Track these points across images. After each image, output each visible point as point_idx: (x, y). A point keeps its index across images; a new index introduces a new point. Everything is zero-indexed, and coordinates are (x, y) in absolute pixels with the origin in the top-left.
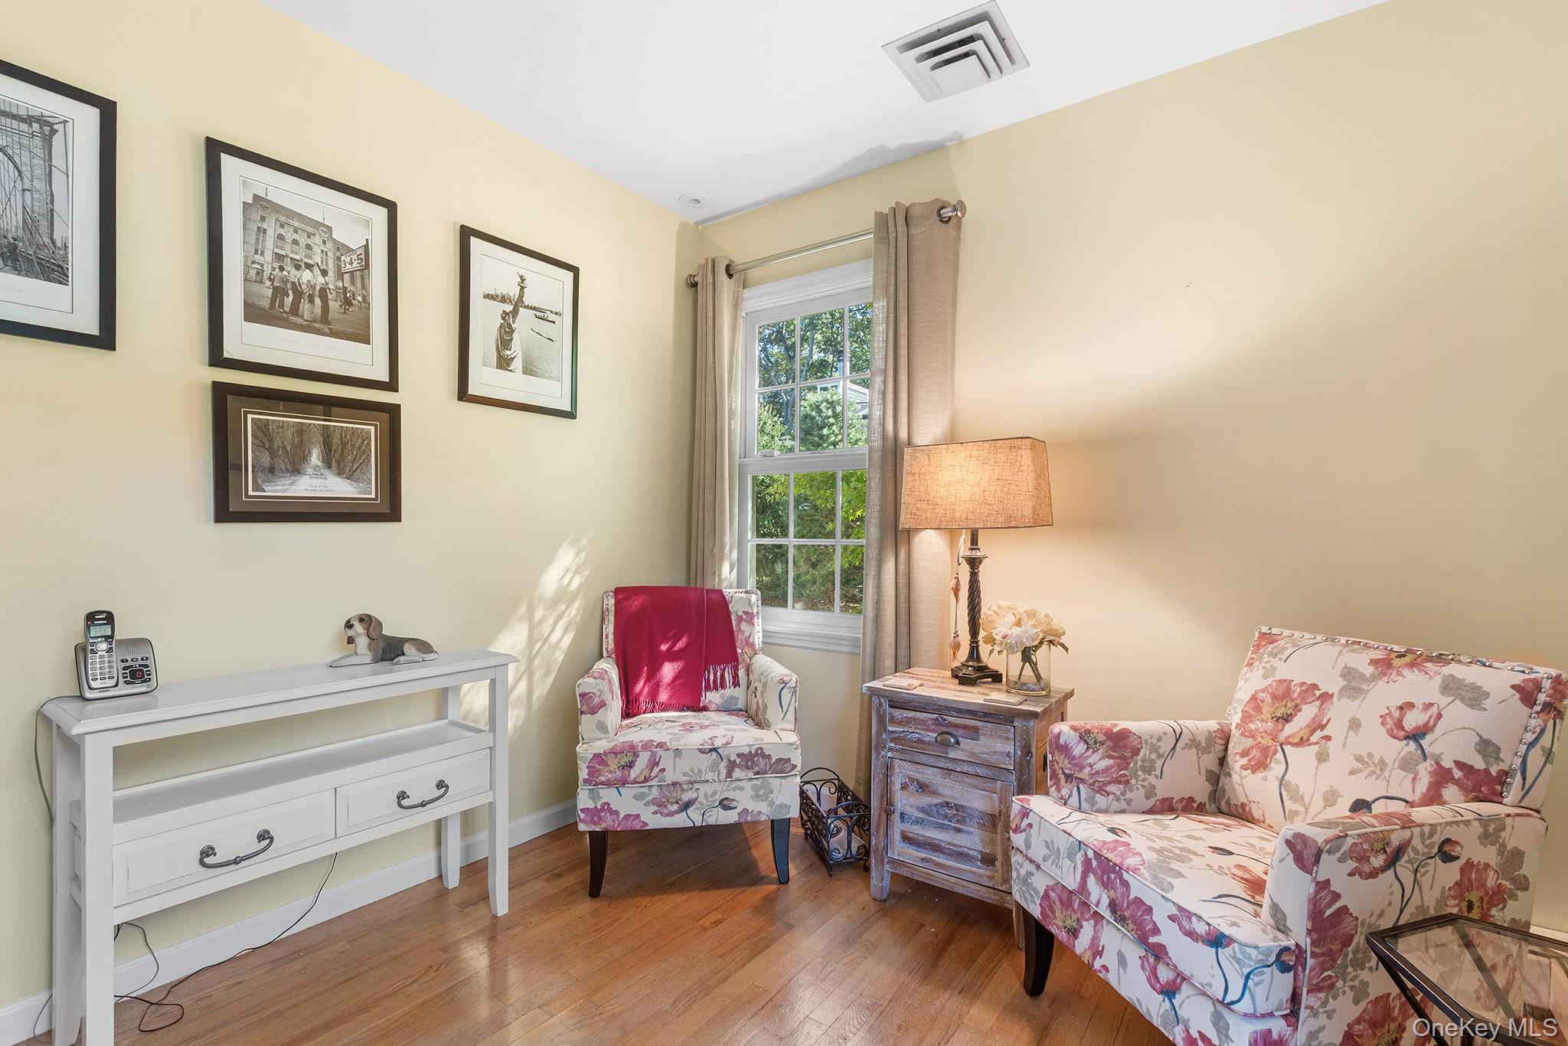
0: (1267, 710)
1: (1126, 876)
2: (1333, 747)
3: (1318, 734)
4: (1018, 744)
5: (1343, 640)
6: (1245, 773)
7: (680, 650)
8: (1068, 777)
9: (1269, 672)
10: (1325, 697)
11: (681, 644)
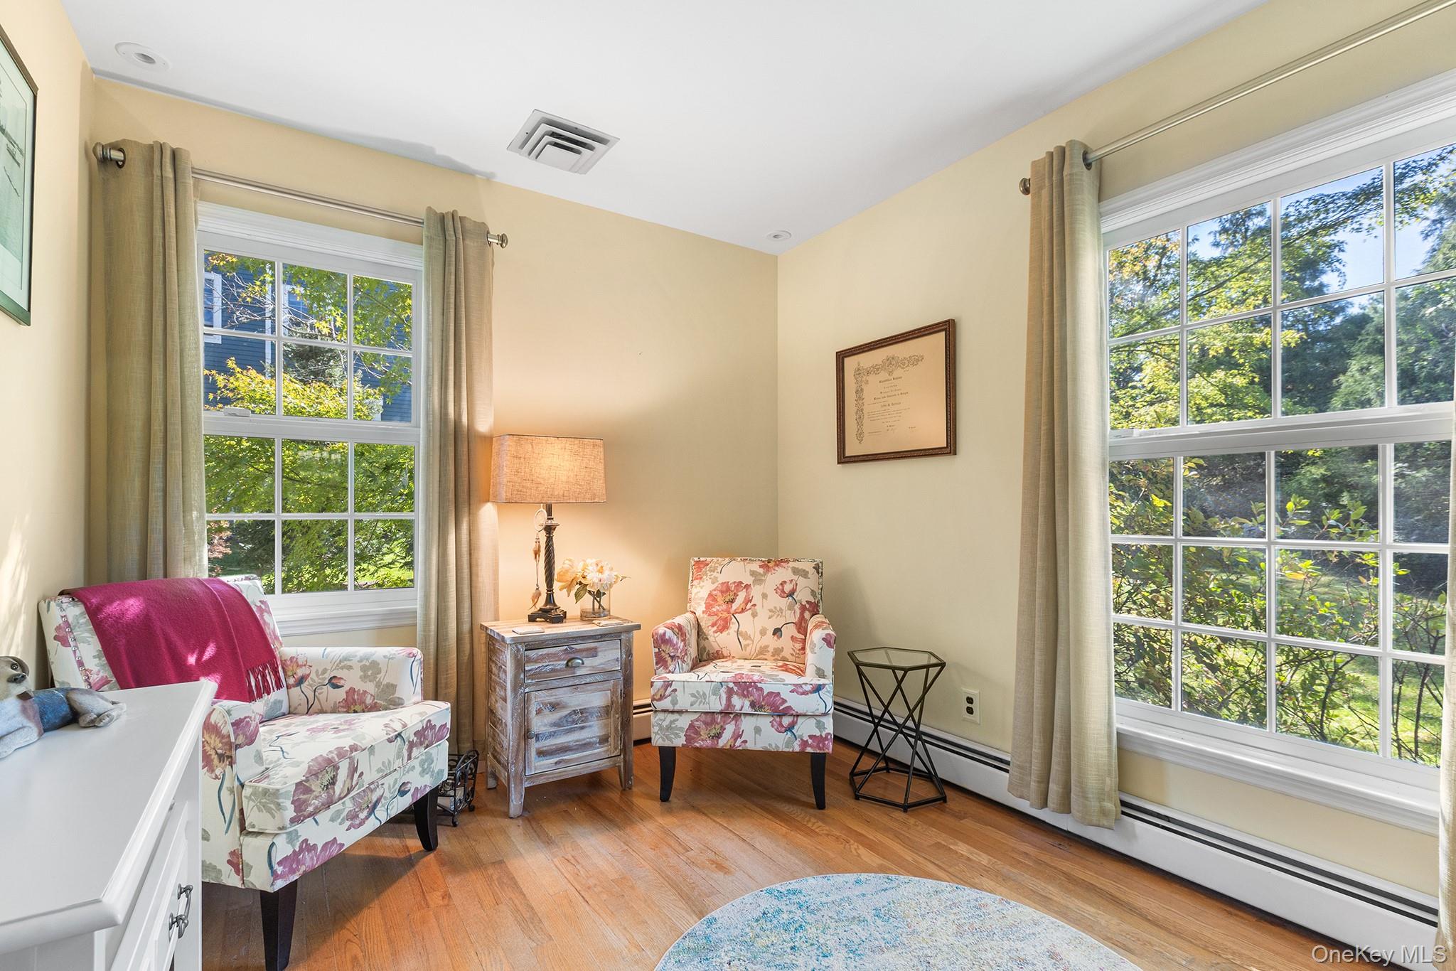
0: (720, 599)
1: (759, 685)
2: (758, 608)
3: (749, 605)
4: (623, 650)
5: (739, 559)
6: (716, 635)
7: (212, 659)
8: (673, 658)
9: (714, 581)
10: (747, 587)
11: (210, 652)
